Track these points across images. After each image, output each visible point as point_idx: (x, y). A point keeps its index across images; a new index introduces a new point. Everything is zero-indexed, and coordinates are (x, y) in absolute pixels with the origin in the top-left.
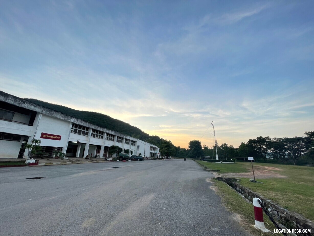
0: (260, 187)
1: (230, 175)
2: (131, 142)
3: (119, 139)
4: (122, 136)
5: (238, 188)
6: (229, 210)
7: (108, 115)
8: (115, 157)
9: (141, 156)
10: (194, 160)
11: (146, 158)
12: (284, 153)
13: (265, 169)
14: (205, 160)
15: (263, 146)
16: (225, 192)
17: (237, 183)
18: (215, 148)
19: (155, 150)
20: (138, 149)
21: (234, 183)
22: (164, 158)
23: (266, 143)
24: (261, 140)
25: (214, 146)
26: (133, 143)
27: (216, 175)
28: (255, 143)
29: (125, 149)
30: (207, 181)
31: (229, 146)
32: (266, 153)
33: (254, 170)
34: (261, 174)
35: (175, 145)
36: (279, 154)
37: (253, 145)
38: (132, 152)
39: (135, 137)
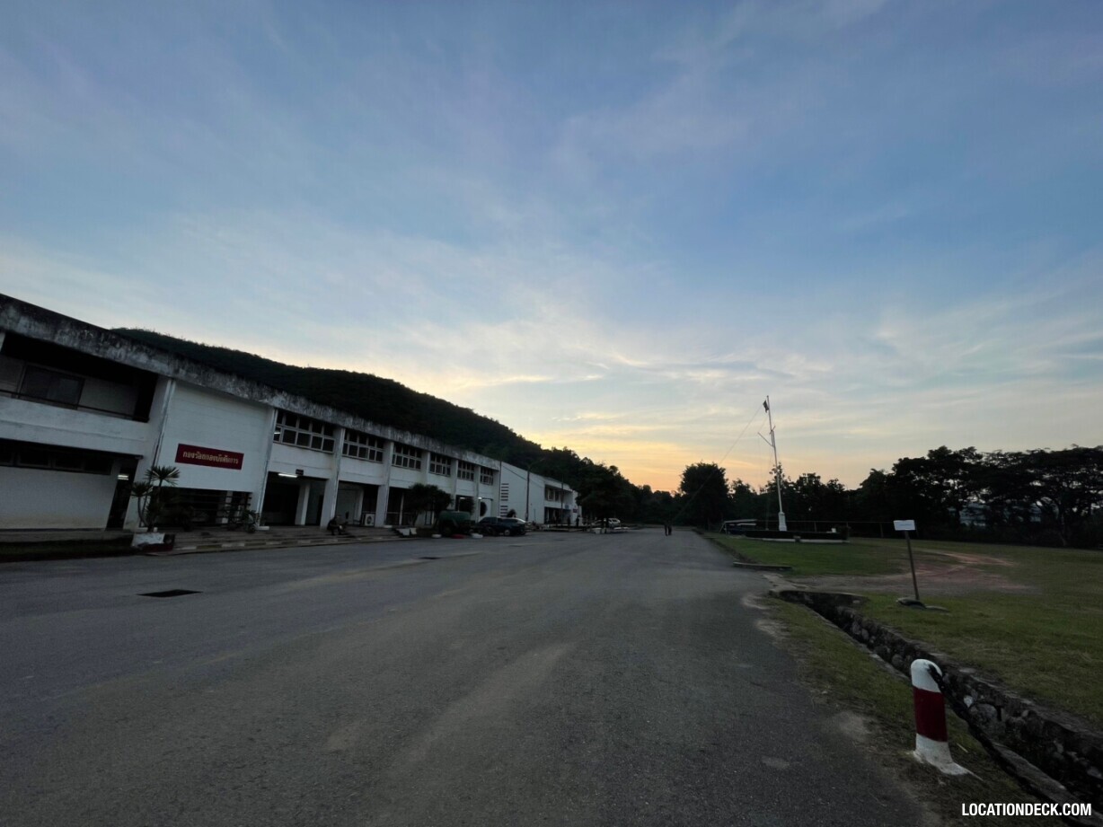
0: (935, 623)
1: (828, 584)
2: (478, 474)
3: (439, 464)
4: (448, 452)
5: (855, 627)
6: (823, 701)
7: (396, 380)
8: (428, 523)
9: (516, 521)
10: (700, 533)
11: (534, 528)
12: (1028, 506)
13: (956, 562)
14: (740, 533)
15: (951, 482)
16: (810, 641)
17: (853, 612)
18: (776, 489)
19: (562, 501)
20: (505, 497)
21: (840, 608)
22: (593, 524)
23: (961, 472)
24: (942, 461)
25: (770, 484)
26: (485, 477)
27: (779, 583)
28: (919, 472)
29: (458, 497)
30: (747, 602)
31: (824, 481)
32: (959, 507)
33: (915, 564)
34: (939, 580)
35: (631, 482)
36: (1010, 509)
37: (913, 477)
38: (483, 507)
39: (493, 455)
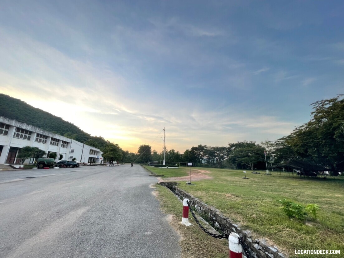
0: (193, 188)
1: (172, 180)
2: (61, 143)
3: (40, 138)
4: (46, 134)
5: (176, 191)
6: (164, 213)
8: (31, 162)
9: (76, 162)
10: (142, 166)
11: (83, 164)
12: (214, 159)
13: (200, 172)
14: (153, 166)
15: (201, 153)
16: (164, 196)
17: (176, 187)
18: (164, 153)
19: (96, 155)
20: (72, 152)
21: (174, 186)
22: (107, 163)
23: (203, 151)
24: (201, 148)
25: (163, 152)
26: (64, 145)
27: (160, 180)
28: (196, 150)
29: (49, 152)
30: (151, 187)
31: (176, 152)
32: (202, 159)
33: (191, 174)
34: (196, 177)
35: (122, 149)
36: (211, 160)
37: (194, 152)
38: (61, 157)
39: (69, 136)
